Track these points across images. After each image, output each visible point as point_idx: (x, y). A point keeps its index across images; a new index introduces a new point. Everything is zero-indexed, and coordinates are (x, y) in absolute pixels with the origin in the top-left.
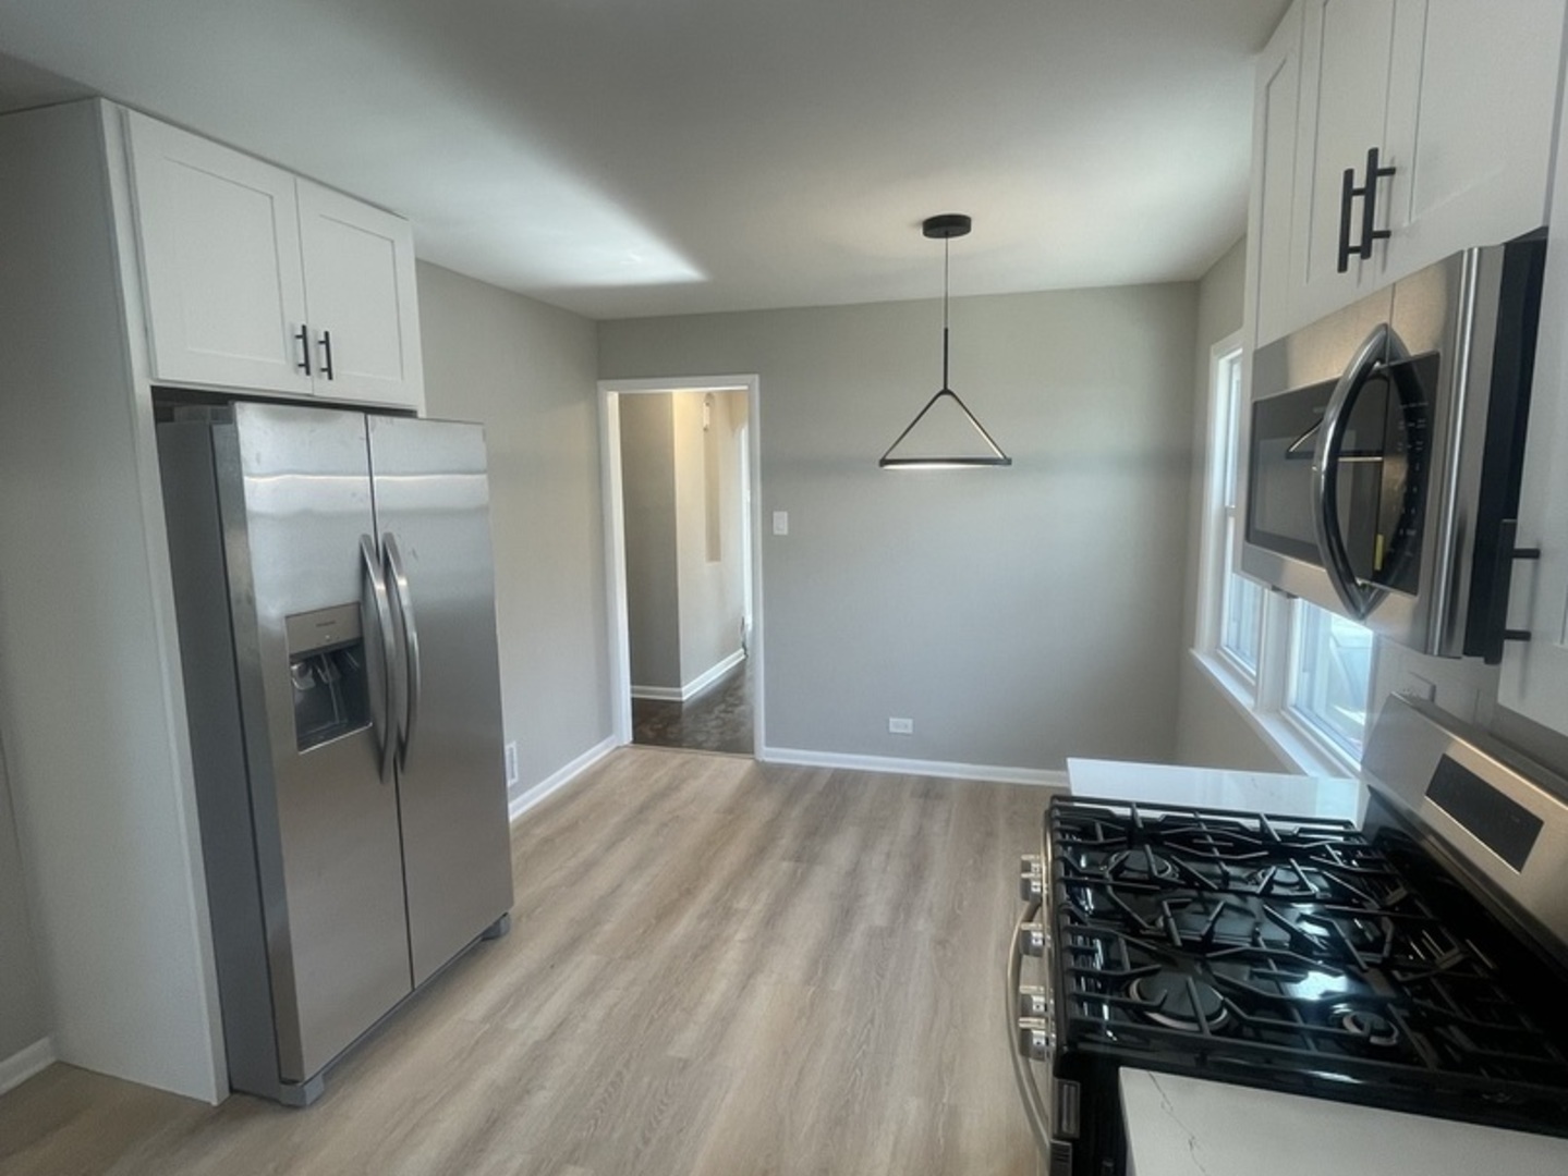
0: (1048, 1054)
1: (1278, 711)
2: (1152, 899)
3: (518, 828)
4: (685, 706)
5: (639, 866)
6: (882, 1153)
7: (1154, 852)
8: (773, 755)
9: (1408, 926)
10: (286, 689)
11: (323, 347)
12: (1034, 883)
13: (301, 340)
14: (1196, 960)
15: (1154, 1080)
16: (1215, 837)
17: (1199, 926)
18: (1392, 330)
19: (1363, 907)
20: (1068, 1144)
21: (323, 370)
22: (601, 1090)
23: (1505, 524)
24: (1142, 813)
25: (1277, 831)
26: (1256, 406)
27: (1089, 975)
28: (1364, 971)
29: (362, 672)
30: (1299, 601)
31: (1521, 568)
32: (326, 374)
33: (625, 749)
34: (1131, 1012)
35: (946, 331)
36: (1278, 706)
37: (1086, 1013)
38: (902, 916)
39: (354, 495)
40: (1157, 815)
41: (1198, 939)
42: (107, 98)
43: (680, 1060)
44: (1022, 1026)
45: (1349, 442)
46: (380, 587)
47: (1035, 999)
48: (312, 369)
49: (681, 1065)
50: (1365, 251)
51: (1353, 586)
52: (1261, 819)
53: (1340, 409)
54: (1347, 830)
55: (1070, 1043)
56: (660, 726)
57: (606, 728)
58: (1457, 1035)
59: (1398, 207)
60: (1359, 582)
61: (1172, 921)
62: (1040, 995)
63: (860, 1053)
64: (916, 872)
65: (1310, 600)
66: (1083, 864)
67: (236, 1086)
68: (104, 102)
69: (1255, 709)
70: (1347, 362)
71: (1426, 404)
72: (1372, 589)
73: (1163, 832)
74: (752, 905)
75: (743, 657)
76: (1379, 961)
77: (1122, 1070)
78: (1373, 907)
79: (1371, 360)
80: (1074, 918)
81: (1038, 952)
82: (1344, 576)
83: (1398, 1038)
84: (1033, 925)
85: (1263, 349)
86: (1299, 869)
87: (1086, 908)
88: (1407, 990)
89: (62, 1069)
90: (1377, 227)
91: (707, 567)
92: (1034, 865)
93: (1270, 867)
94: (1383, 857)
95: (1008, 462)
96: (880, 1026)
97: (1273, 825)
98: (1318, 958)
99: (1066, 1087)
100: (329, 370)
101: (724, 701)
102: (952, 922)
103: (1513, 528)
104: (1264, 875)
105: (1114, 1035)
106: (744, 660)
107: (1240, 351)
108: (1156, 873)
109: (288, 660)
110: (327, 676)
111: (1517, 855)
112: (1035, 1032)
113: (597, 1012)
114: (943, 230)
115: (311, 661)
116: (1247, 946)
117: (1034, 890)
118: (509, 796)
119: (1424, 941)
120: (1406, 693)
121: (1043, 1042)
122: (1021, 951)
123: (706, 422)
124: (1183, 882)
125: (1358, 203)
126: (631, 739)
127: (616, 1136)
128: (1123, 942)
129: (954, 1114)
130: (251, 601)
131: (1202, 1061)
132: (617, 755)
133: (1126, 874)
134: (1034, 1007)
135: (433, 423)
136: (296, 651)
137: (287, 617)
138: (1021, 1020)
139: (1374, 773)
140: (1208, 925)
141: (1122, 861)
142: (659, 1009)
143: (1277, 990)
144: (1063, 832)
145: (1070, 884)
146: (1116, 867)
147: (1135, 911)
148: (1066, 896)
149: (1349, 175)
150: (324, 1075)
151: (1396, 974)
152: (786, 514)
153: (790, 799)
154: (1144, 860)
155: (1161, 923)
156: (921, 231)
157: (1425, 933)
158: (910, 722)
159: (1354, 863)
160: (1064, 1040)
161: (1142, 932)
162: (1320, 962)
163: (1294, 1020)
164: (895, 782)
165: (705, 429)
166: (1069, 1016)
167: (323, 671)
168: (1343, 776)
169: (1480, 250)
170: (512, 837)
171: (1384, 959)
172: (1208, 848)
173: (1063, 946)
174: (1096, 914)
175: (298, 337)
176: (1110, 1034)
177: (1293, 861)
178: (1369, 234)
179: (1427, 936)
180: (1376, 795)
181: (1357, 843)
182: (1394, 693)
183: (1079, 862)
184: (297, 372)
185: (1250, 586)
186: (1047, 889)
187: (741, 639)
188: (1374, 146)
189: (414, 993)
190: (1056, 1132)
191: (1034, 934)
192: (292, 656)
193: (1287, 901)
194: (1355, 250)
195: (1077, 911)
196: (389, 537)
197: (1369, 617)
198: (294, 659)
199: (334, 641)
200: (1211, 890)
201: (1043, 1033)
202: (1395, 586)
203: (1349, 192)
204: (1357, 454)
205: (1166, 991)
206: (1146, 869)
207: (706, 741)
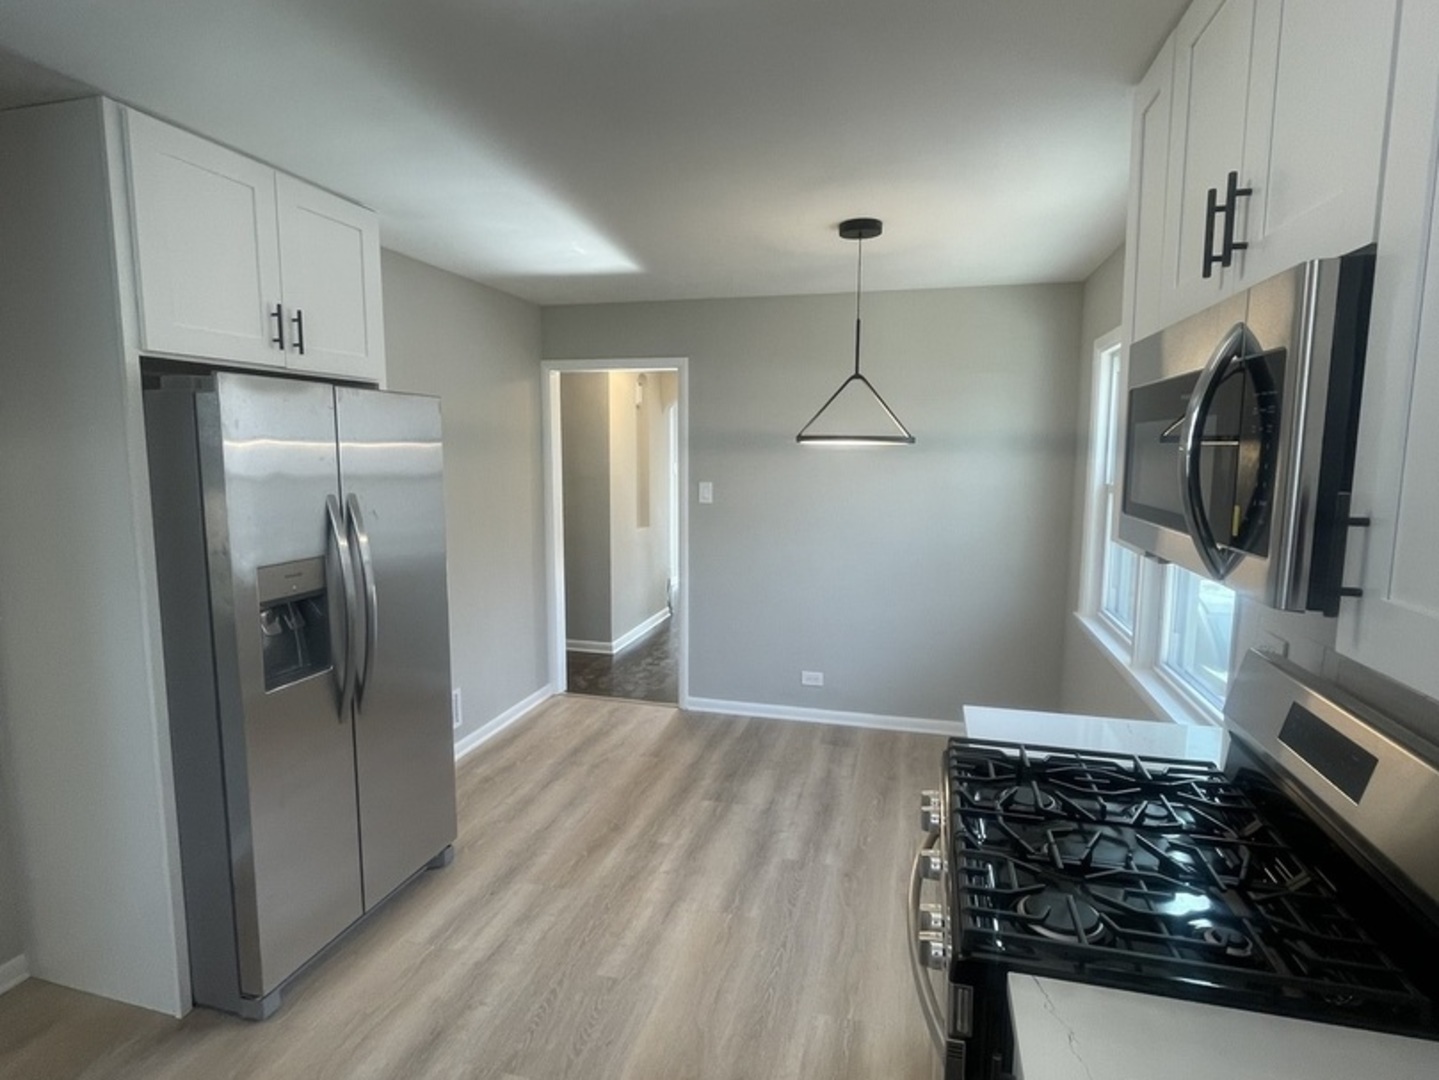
0: (945, 964)
1: (1151, 668)
2: (1038, 830)
3: (462, 768)
4: (615, 659)
5: (571, 804)
6: (793, 1065)
7: (1040, 789)
8: (694, 704)
9: (1263, 855)
10: (256, 634)
11: (296, 324)
12: (933, 815)
13: (276, 318)
14: (1076, 883)
15: (1038, 983)
16: (1094, 775)
17: (1078, 852)
18: (1248, 330)
19: (1224, 837)
20: (963, 1042)
21: (295, 345)
22: (537, 1006)
23: (1341, 496)
24: (1030, 754)
25: (1149, 771)
26: (1131, 393)
27: (982, 893)
28: (1223, 891)
29: (324, 622)
30: (1171, 567)
31: (1354, 534)
32: (298, 349)
33: (560, 697)
34: (1017, 924)
35: (858, 322)
36: (1152, 663)
37: (979, 925)
38: (812, 851)
39: (322, 459)
40: (1042, 756)
41: (1079, 863)
42: (109, 96)
43: (609, 978)
44: (922, 938)
45: (1210, 428)
46: (343, 543)
47: (934, 915)
48: (287, 344)
49: (610, 983)
50: (1226, 260)
51: (1214, 550)
52: (1135, 760)
53: (1203, 395)
54: (1211, 771)
55: (965, 952)
56: (591, 677)
57: (543, 678)
58: (1303, 947)
59: (1252, 222)
60: (1219, 547)
61: (1055, 847)
62: (938, 912)
63: (773, 974)
64: (825, 812)
65: (1180, 565)
66: (977, 798)
67: (199, 1001)
68: (106, 102)
69: (1131, 665)
70: (1210, 354)
71: (1275, 392)
72: (1230, 552)
73: (1049, 771)
74: (675, 840)
75: (669, 615)
76: (1236, 884)
77: (1011, 975)
78: (1231, 836)
79: (1230, 355)
80: (970, 845)
81: (936, 876)
82: (1206, 541)
83: (1252, 950)
84: (932, 851)
85: (1138, 343)
86: (1169, 804)
87: (979, 837)
88: (1260, 908)
89: (34, 984)
90: (1237, 239)
91: (637, 532)
92: (933, 800)
93: (1141, 803)
94: (1240, 793)
95: (912, 440)
96: (791, 951)
97: (1146, 766)
98: (1185, 881)
99: (960, 991)
100: (300, 345)
101: (650, 655)
102: (857, 857)
103: (1347, 500)
104: (1136, 809)
105: (1003, 945)
106: (669, 619)
107: (1119, 346)
108: (1041, 805)
109: (259, 607)
110: (292, 623)
111: (1356, 790)
112: (933, 944)
113: (533, 934)
114: (857, 232)
115: (277, 609)
116: (1121, 869)
117: (933, 821)
118: (455, 738)
119: (1276, 867)
120: (1265, 649)
121: (941, 953)
122: (921, 875)
123: (639, 400)
124: (1065, 814)
125: (1220, 217)
126: (565, 688)
127: (550, 1047)
128: (1011, 865)
129: (858, 1030)
130: (226, 553)
131: (1080, 968)
132: (553, 703)
133: (1014, 807)
134: (933, 923)
135: (393, 395)
136: (266, 599)
137: (259, 568)
138: (921, 933)
139: (1234, 720)
140: (1087, 851)
141: (1012, 796)
142: (591, 932)
143: (1146, 906)
144: (960, 769)
145: (965, 815)
146: (1006, 800)
147: (1022, 838)
148: (962, 826)
149: (1212, 194)
150: (282, 991)
151: (1252, 895)
152: (711, 484)
153: (711, 743)
154: (1031, 795)
155: (1045, 850)
156: (837, 232)
157: (1278, 861)
158: (820, 675)
159: (1217, 800)
160: (959, 949)
161: (1029, 857)
162: (1187, 884)
163: (1160, 932)
164: (806, 729)
165: (638, 407)
166: (964, 927)
167: (290, 619)
168: (1207, 724)
169: (1320, 262)
170: (457, 775)
171: (1241, 881)
172: (1087, 785)
173: (959, 868)
174: (986, 842)
175: (273, 315)
176: (999, 944)
177: (1163, 797)
178: (1229, 246)
179: (1280, 863)
180: (1236, 741)
181: (1219, 781)
182: (1253, 649)
183: (973, 796)
184: (272, 347)
185: (1129, 554)
186: (945, 821)
187: (668, 598)
188: (1234, 170)
189: (365, 917)
190: (951, 1031)
191: (933, 860)
192: (261, 604)
193: (1156, 832)
194: (1217, 259)
195: (972, 839)
196: (352, 497)
197: (1228, 578)
198: (265, 606)
199: (301, 591)
200: (1090, 821)
201: (941, 945)
202: (1251, 550)
203: (1212, 209)
204: (1218, 439)
205: (1049, 907)
206: (1032, 803)
207: (634, 690)
